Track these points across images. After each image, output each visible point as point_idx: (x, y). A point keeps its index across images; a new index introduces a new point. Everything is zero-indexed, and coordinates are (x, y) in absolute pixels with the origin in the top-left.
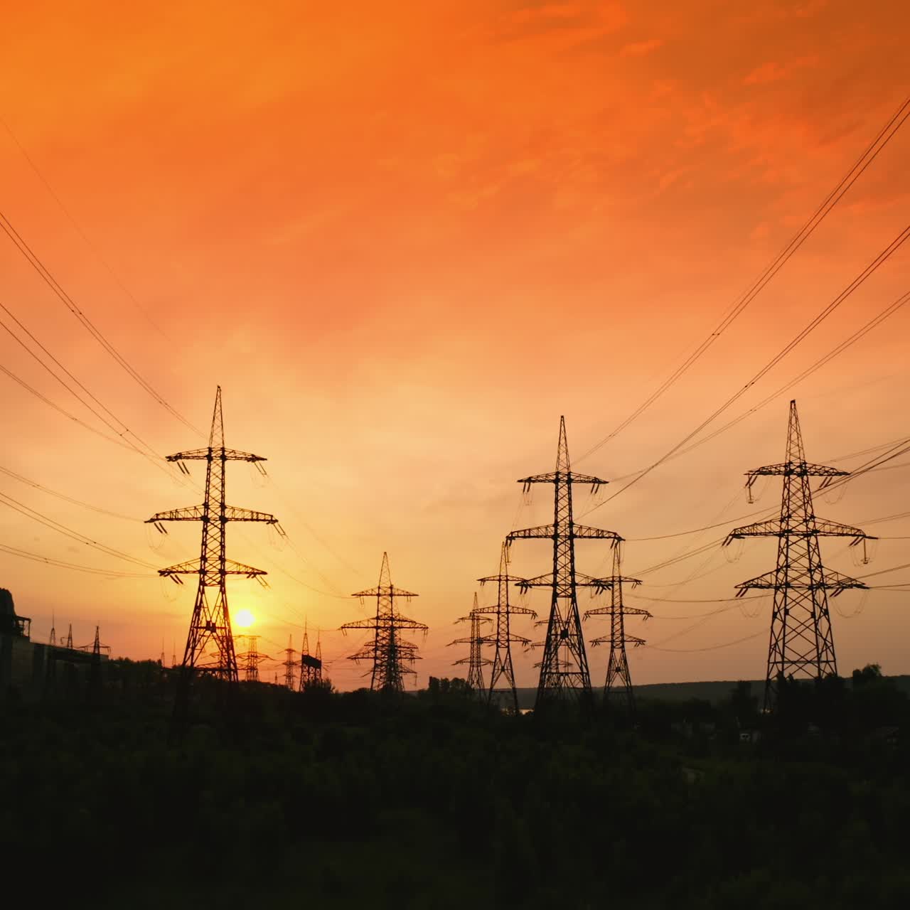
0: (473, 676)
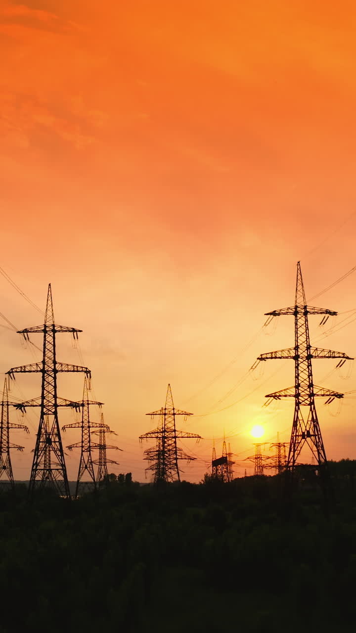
0: (101, 473)
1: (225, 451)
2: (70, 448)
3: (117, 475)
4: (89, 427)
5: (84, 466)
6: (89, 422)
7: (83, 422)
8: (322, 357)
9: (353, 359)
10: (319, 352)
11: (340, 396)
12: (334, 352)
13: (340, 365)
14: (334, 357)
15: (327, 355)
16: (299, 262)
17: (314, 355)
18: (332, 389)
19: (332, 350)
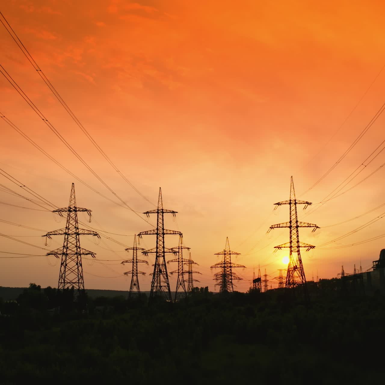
1: (259, 274)
2: (172, 273)
3: (200, 288)
4: (182, 261)
5: (180, 283)
6: (182, 259)
7: (179, 259)
8: (304, 227)
9: (320, 228)
10: (302, 224)
11: (314, 247)
12: (310, 224)
13: (314, 231)
14: (310, 227)
15: (307, 226)
16: (292, 176)
17: (300, 225)
18: (309, 244)
19: (309, 223)
